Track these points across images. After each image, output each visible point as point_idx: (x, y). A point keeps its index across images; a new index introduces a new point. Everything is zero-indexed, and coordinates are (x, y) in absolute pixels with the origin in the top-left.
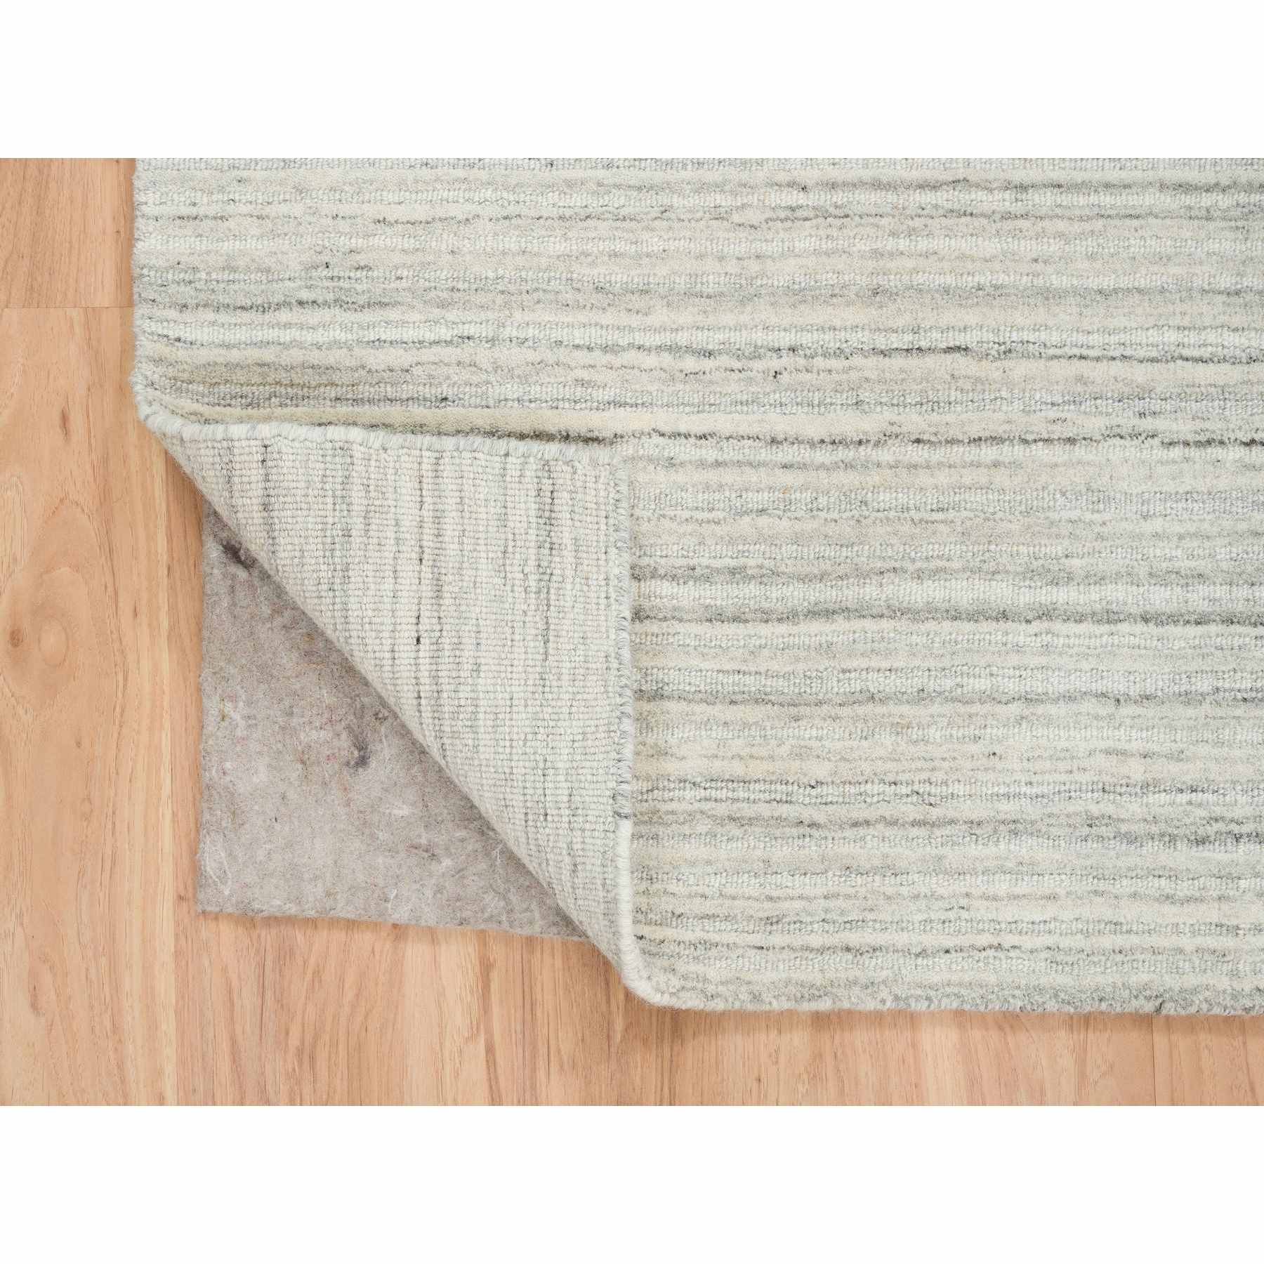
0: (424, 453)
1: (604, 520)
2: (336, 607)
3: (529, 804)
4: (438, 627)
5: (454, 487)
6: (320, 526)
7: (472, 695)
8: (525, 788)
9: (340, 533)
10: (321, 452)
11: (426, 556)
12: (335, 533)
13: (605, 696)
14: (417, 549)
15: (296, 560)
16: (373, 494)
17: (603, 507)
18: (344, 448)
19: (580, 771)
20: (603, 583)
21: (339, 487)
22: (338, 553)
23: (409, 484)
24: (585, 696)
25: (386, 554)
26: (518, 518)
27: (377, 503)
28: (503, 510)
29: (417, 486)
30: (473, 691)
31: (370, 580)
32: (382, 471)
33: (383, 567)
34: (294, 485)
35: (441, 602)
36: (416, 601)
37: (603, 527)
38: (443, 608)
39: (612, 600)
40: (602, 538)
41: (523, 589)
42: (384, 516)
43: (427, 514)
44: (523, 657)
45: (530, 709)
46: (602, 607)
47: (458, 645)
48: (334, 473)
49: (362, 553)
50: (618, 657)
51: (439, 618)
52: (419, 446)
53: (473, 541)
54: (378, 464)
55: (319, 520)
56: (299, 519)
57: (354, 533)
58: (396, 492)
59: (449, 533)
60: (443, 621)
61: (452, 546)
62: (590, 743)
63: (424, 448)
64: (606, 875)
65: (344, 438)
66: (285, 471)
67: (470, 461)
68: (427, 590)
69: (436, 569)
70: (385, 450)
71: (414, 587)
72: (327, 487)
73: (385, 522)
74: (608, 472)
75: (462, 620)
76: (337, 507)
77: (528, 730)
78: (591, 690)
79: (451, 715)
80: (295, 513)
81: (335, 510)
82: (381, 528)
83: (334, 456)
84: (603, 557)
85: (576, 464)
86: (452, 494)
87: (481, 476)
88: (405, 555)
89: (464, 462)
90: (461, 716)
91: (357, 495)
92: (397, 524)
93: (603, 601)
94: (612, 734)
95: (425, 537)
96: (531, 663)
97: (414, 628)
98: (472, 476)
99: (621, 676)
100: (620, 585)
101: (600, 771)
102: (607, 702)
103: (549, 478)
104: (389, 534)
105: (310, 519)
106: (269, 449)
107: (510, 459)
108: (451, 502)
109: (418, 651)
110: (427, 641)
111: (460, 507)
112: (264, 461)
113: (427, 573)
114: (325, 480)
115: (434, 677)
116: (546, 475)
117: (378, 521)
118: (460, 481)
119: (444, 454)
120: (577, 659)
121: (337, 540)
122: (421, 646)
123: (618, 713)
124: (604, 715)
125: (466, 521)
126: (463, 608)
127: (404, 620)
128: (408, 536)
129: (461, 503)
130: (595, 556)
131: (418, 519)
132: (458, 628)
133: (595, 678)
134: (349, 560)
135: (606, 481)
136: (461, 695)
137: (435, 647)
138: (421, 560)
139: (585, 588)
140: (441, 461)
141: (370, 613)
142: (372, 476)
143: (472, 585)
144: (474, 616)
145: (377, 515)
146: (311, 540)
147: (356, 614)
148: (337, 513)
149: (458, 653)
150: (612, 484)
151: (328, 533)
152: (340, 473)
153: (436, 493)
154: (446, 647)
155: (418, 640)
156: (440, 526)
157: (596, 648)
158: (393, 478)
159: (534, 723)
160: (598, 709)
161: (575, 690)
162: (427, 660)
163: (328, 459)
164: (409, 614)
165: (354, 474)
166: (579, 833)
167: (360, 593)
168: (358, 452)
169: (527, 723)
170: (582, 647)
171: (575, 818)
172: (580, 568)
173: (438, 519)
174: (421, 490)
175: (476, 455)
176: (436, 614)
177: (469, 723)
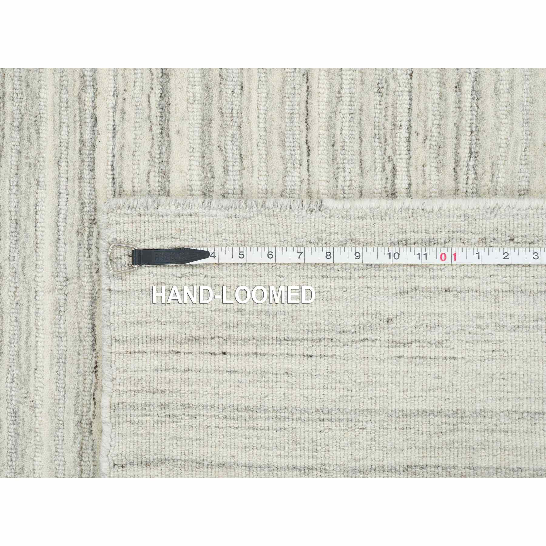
0: (113, 351)
1: (142, 217)
2: (205, 414)
3: (317, 274)
4: (217, 339)
5: (132, 328)
6: (160, 425)
7: (255, 314)
8: (307, 277)
9: (163, 411)
10: (117, 425)
11: (175, 349)
12: (163, 415)
13: (253, 219)
14: (171, 355)
15: (179, 443)
16: (140, 388)
17: (134, 218)
18: (114, 409)
19: (297, 236)
20: (182, 218)
21: (136, 412)
22: (175, 412)
23: (132, 362)
24: (254, 233)
25: (175, 377)
26: (147, 281)
27: (144, 385)
28: (144, 292)
29: (133, 355)
30: (253, 313)
31: (190, 388)
32: (125, 382)
33: (183, 380)
34: (136, 444)
35: (202, 337)
36: (202, 355)
37: (146, 218)
38: (205, 336)
39: (192, 212)
40: (153, 218)
41: (191, 278)
42: (152, 379)
43: (149, 348)
44: (232, 278)
45: (262, 273)
46: (197, 219)
47: (227, 324)
48: (128, 415)
49: (174, 395)
50: (227, 209)
51: (211, 338)
52: (109, 354)
53: (164, 314)
54: (121, 384)
55: (156, 426)
56: (155, 441)
57: (163, 401)
58: (137, 371)
59: (160, 333)
60: (213, 335)
61: (168, 330)
62: (281, 230)
63: (110, 350)
64: (356, 216)
65: (108, 410)
66: (128, 451)
67: (116, 317)
68: (195, 348)
69: (183, 341)
70: (114, 379)
71: (194, 357)
72: (136, 420)
73: (156, 379)
74: (112, 214)
75: (213, 322)
76: (148, 413)
77: (274, 274)
78: (250, 229)
79: (266, 330)
80: (152, 444)
81: (150, 415)
82: (159, 381)
83: (119, 416)
84: (165, 218)
85: (110, 239)
86: (136, 330)
87: (124, 309)
88: (175, 364)
89: (116, 321)
90: (267, 323)
91: (141, 399)
92: (157, 370)
93: (193, 218)
94: (275, 213)
95: (163, 350)
96: (236, 273)
97: (217, 356)
98: (124, 315)
99: (239, 207)
100: (182, 205)
101: (297, 221)
102: (256, 217)
103: (121, 258)
104: (163, 376)
105: (156, 432)
106: (116, 463)
107: (112, 288)
108: (141, 331)
109: (230, 354)
110: (225, 347)
111: (144, 323)
112: (123, 467)
113: (184, 348)
114: (132, 422)
115: (245, 342)
116: (119, 261)
117: (155, 384)
118: (128, 324)
119: (113, 336)
120: (231, 239)
121: (167, 413)
122: (228, 351)
123: (263, 209)
124: (264, 219)
125: (152, 320)
126: (205, 321)
127: (213, 364)
128: (164, 362)
129: (141, 323)
130: (165, 224)
131: (152, 355)
132: (217, 325)
133: (242, 226)
134: (179, 404)
135: (118, 216)
136: (255, 323)
137: (228, 341)
138: (178, 352)
139: (186, 231)
140: (117, 338)
141: (209, 388)
142: (129, 388)
143: (191, 315)
144: (209, 313)
145: (151, 384)
146: (167, 432)
147: (209, 399)
148: (152, 413)
149: (232, 325)
150: (119, 211)
151: (163, 419)
152: (128, 411)
153: (136, 342)
154: (228, 333)
155: (224, 353)
156: (156, 339)
157: (223, 224)
158: (129, 373)
159: (270, 270)
160: (261, 224)
161: (250, 240)
162: (236, 347)
163: (120, 420)
164: (209, 360)
165: (128, 401)
166: (332, 236)
167: (198, 395)
168: (116, 399)
169: (270, 275)
170: (224, 235)
171: (324, 239)
172: (174, 235)
173: (152, 340)
174: (135, 352)
175: (111, 312)
176: (209, 341)
177: (271, 317)
